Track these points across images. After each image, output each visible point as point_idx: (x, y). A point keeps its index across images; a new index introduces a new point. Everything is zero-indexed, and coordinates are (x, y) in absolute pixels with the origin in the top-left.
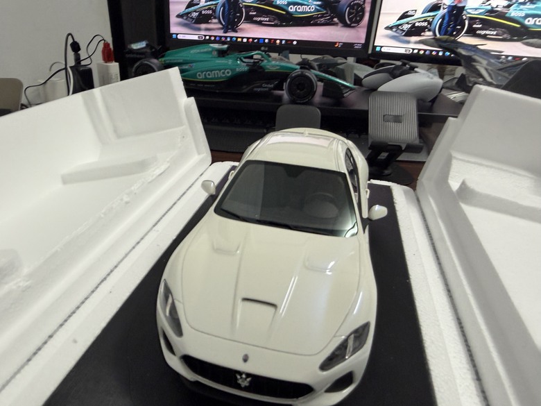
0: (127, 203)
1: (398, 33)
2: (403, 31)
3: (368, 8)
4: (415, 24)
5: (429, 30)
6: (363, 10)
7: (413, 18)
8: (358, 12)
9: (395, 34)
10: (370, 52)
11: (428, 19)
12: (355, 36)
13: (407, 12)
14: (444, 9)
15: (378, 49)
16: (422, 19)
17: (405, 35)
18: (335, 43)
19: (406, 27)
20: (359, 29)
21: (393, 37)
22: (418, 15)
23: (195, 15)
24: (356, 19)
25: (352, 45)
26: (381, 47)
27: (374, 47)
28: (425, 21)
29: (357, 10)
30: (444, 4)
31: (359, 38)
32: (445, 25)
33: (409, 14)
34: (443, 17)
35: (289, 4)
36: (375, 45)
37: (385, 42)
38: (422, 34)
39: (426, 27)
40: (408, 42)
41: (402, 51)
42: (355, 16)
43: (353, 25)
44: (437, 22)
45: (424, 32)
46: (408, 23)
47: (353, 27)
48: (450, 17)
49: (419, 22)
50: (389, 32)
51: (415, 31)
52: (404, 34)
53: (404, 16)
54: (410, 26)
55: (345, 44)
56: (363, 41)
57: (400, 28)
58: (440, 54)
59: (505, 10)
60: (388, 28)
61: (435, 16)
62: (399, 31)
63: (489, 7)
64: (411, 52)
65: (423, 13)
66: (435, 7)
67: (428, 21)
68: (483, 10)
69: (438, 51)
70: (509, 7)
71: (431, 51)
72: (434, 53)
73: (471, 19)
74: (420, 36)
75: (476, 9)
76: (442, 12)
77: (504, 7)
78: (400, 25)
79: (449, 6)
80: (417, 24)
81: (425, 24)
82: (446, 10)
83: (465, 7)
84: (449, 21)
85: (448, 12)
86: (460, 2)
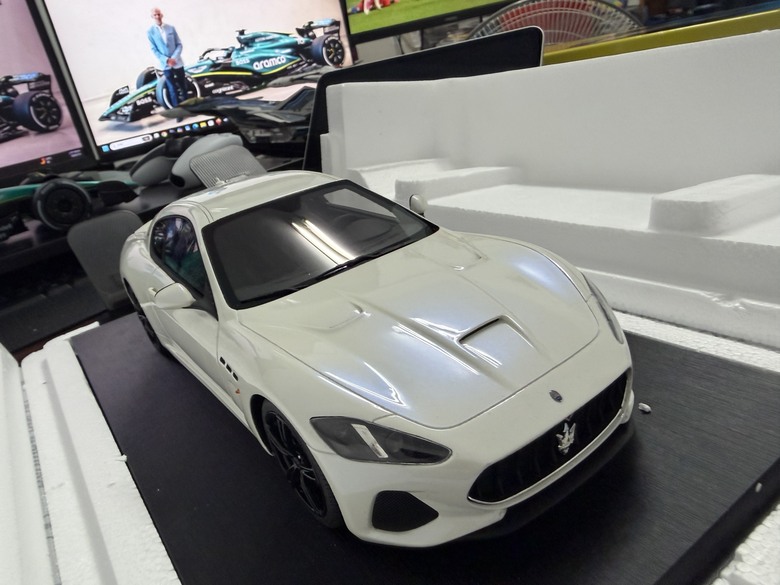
1: (121, 120)
2: (127, 116)
3: (60, 99)
4: (135, 104)
5: (158, 106)
6: (55, 105)
7: (129, 97)
8: (48, 109)
9: (117, 123)
10: (97, 157)
11: (149, 92)
12: (64, 142)
13: (117, 92)
14: (161, 76)
16: (142, 95)
17: (133, 120)
18: (39, 160)
19: (127, 110)
20: (65, 131)
21: (117, 128)
22: (134, 91)
24: (52, 119)
26: (108, 144)
27: (99, 149)
28: (146, 96)
30: (158, 71)
31: (72, 143)
32: (173, 95)
33: (121, 93)
34: (165, 86)
36: (98, 144)
38: (152, 112)
39: (152, 103)
40: (141, 128)
41: (139, 142)
42: (49, 115)
43: (51, 128)
44: (162, 94)
45: (153, 109)
46: (126, 105)
47: (54, 130)
48: (173, 84)
49: (140, 99)
50: (107, 123)
51: (141, 112)
52: (128, 119)
53: (116, 97)
54: (131, 107)
55: (55, 157)
56: (79, 145)
57: (119, 113)
58: (188, 129)
59: (227, 61)
60: (103, 118)
61: (155, 87)
62: (120, 118)
63: (209, 62)
64: (151, 138)
65: (138, 87)
66: (149, 77)
67: (151, 95)
68: (205, 67)
69: (183, 127)
70: (229, 56)
71: (175, 129)
72: (179, 131)
73: (198, 79)
74: (151, 115)
75: (197, 67)
76: (160, 81)
77: (225, 58)
78: (118, 110)
79: (165, 71)
80: (139, 103)
81: (149, 100)
82: (164, 77)
83: (183, 68)
84: (175, 88)
85: (168, 78)
86: (174, 63)
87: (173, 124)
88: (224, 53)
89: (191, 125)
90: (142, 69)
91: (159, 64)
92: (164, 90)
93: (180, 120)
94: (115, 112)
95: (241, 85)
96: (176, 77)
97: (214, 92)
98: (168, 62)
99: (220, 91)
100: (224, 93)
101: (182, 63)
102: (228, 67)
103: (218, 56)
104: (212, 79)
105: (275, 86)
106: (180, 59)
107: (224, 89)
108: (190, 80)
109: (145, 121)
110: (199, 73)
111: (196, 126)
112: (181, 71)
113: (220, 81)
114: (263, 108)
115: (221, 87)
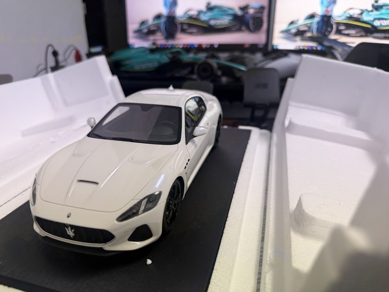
0: (53, 142)
3: (265, 19)
4: (298, 30)
6: (262, 21)
15: (275, 48)
20: (260, 34)
23: (145, 31)
25: (256, 45)
26: (278, 46)
29: (257, 21)
35: (210, 19)
36: (273, 44)
47: (256, 32)
55: (251, 45)
56: (264, 43)
59: (359, 16)
61: (312, 23)
63: (348, 15)
66: (312, 16)
68: (345, 18)
70: (361, 14)
73: (337, 24)
75: (339, 17)
76: (316, 20)
77: (359, 15)
79: (321, 16)
80: (300, 29)
81: (307, 28)
83: (331, 16)
84: (322, 26)
88: (359, 12)
90: (310, 12)
95: (360, 32)
97: (344, 32)
98: (325, 11)
99: (346, 32)
100: (348, 34)
102: (358, 20)
103: (355, 13)
104: (345, 24)
106: (332, 10)
107: (349, 32)
110: (339, 20)
113: (348, 26)
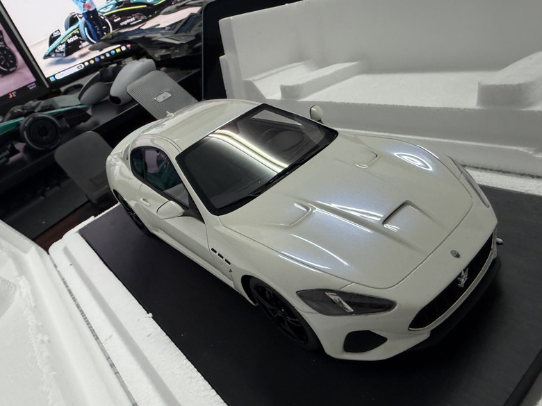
1: (59, 57)
2: (61, 52)
3: (13, 48)
4: (67, 42)
5: (84, 41)
6: (10, 52)
7: (61, 37)
8: (6, 56)
9: (57, 59)
10: (48, 86)
11: (75, 32)
12: (21, 79)
13: (52, 35)
15: (52, 79)
16: (70, 35)
17: (67, 55)
18: (8, 95)
19: (62, 48)
20: (22, 71)
21: (58, 62)
22: (64, 33)
24: (10, 63)
25: (25, 88)
26: (54, 76)
27: (48, 80)
28: (74, 35)
29: (4, 55)
30: (78, 14)
31: (27, 79)
32: (92, 31)
33: (55, 35)
34: (86, 25)
36: (47, 77)
37: (53, 70)
38: (80, 47)
39: (79, 40)
40: (74, 60)
41: (75, 70)
42: (7, 61)
43: (11, 70)
44: (84, 31)
45: (80, 44)
46: (61, 44)
47: (13, 71)
49: (69, 38)
50: (50, 60)
51: (72, 48)
52: (64, 55)
53: (52, 40)
54: (64, 45)
55: (18, 91)
56: (34, 80)
57: (56, 51)
58: (108, 55)
60: (46, 57)
61: (78, 27)
62: (58, 55)
63: (114, 2)
64: (83, 66)
65: (66, 30)
66: (73, 20)
67: (77, 34)
68: (112, 6)
69: (104, 55)
71: (99, 57)
72: (102, 57)
73: (108, 16)
74: (80, 49)
75: (106, 7)
76: (81, 22)
78: (56, 48)
79: (83, 14)
80: (69, 41)
81: (76, 38)
82: (83, 19)
83: (96, 9)
84: (93, 26)
85: (86, 19)
86: (89, 7)
87: (97, 53)
89: (109, 52)
90: (67, 15)
91: (78, 10)
92: (86, 28)
93: (101, 50)
94: (53, 51)
95: (140, 16)
96: (92, 17)
97: (122, 24)
98: (84, 6)
99: (125, 23)
100: (129, 24)
101: (94, 5)
102: (128, 4)
104: (118, 14)
105: (166, 13)
106: (92, 3)
107: (128, 21)
108: (103, 18)
109: (76, 55)
110: (108, 11)
111: (113, 52)
112: (95, 12)
113: (124, 15)
114: (162, 34)
115: (126, 20)
